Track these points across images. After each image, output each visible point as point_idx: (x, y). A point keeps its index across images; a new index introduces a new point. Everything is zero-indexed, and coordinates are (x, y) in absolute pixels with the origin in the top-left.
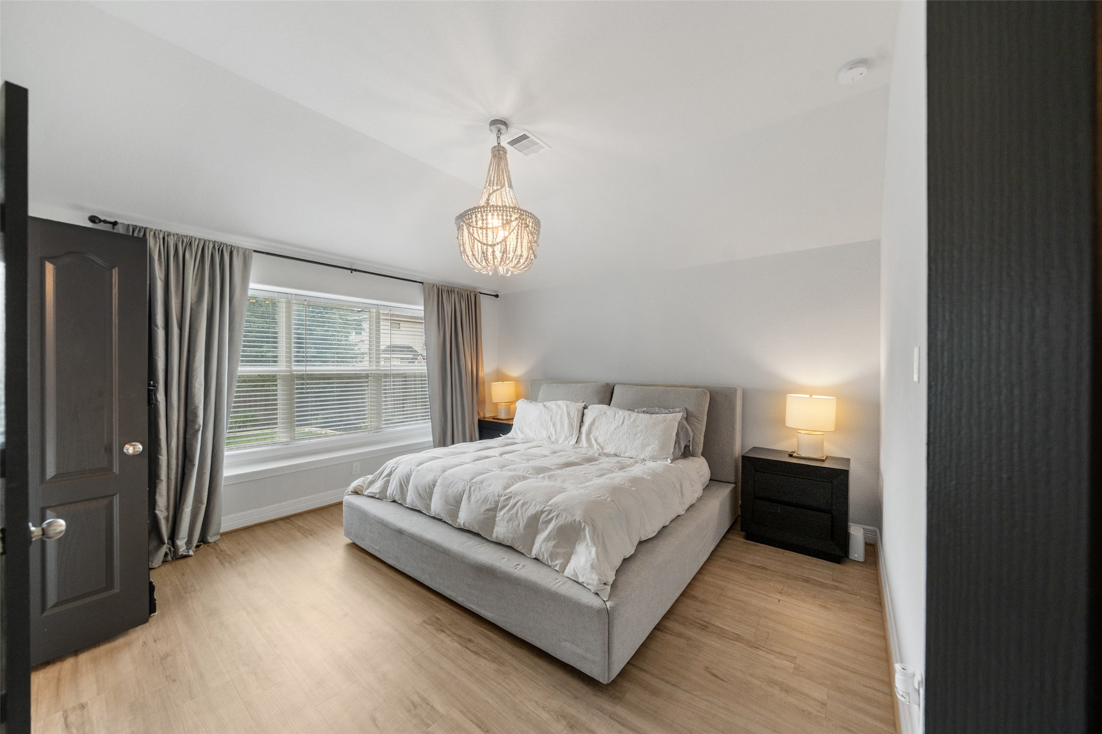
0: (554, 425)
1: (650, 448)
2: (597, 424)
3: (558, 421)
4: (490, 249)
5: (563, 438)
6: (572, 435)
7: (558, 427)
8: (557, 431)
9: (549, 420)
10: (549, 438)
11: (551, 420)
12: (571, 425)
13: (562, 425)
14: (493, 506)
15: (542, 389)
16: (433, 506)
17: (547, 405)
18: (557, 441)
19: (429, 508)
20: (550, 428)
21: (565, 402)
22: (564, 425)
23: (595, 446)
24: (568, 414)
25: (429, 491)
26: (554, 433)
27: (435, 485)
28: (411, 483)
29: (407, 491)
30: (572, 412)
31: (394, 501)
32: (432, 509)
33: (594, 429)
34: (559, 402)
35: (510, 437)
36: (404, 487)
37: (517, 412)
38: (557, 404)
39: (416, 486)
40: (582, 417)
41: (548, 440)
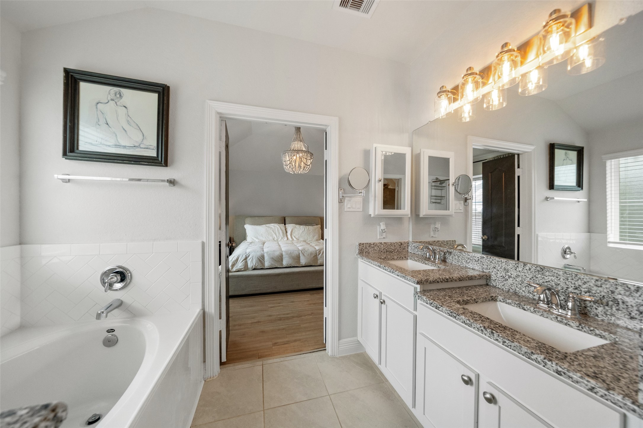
0: (275, 233)
1: (316, 237)
2: (293, 231)
3: (277, 232)
4: (306, 166)
5: (280, 238)
6: (284, 237)
7: (278, 235)
9: (272, 232)
10: (274, 239)
11: (273, 232)
12: (283, 233)
13: (279, 233)
14: (315, 255)
15: (248, 220)
16: (285, 263)
17: (267, 226)
18: (277, 240)
19: (282, 264)
20: (273, 235)
21: (275, 224)
22: (280, 233)
23: (295, 239)
24: (281, 228)
25: (280, 258)
26: (276, 237)
27: (282, 255)
28: (266, 258)
29: (264, 262)
30: (282, 228)
31: (254, 269)
32: (284, 264)
33: (293, 233)
34: (272, 224)
35: (251, 241)
36: (262, 261)
37: (247, 231)
38: (272, 225)
39: (272, 258)
40: (286, 229)
41: (273, 240)
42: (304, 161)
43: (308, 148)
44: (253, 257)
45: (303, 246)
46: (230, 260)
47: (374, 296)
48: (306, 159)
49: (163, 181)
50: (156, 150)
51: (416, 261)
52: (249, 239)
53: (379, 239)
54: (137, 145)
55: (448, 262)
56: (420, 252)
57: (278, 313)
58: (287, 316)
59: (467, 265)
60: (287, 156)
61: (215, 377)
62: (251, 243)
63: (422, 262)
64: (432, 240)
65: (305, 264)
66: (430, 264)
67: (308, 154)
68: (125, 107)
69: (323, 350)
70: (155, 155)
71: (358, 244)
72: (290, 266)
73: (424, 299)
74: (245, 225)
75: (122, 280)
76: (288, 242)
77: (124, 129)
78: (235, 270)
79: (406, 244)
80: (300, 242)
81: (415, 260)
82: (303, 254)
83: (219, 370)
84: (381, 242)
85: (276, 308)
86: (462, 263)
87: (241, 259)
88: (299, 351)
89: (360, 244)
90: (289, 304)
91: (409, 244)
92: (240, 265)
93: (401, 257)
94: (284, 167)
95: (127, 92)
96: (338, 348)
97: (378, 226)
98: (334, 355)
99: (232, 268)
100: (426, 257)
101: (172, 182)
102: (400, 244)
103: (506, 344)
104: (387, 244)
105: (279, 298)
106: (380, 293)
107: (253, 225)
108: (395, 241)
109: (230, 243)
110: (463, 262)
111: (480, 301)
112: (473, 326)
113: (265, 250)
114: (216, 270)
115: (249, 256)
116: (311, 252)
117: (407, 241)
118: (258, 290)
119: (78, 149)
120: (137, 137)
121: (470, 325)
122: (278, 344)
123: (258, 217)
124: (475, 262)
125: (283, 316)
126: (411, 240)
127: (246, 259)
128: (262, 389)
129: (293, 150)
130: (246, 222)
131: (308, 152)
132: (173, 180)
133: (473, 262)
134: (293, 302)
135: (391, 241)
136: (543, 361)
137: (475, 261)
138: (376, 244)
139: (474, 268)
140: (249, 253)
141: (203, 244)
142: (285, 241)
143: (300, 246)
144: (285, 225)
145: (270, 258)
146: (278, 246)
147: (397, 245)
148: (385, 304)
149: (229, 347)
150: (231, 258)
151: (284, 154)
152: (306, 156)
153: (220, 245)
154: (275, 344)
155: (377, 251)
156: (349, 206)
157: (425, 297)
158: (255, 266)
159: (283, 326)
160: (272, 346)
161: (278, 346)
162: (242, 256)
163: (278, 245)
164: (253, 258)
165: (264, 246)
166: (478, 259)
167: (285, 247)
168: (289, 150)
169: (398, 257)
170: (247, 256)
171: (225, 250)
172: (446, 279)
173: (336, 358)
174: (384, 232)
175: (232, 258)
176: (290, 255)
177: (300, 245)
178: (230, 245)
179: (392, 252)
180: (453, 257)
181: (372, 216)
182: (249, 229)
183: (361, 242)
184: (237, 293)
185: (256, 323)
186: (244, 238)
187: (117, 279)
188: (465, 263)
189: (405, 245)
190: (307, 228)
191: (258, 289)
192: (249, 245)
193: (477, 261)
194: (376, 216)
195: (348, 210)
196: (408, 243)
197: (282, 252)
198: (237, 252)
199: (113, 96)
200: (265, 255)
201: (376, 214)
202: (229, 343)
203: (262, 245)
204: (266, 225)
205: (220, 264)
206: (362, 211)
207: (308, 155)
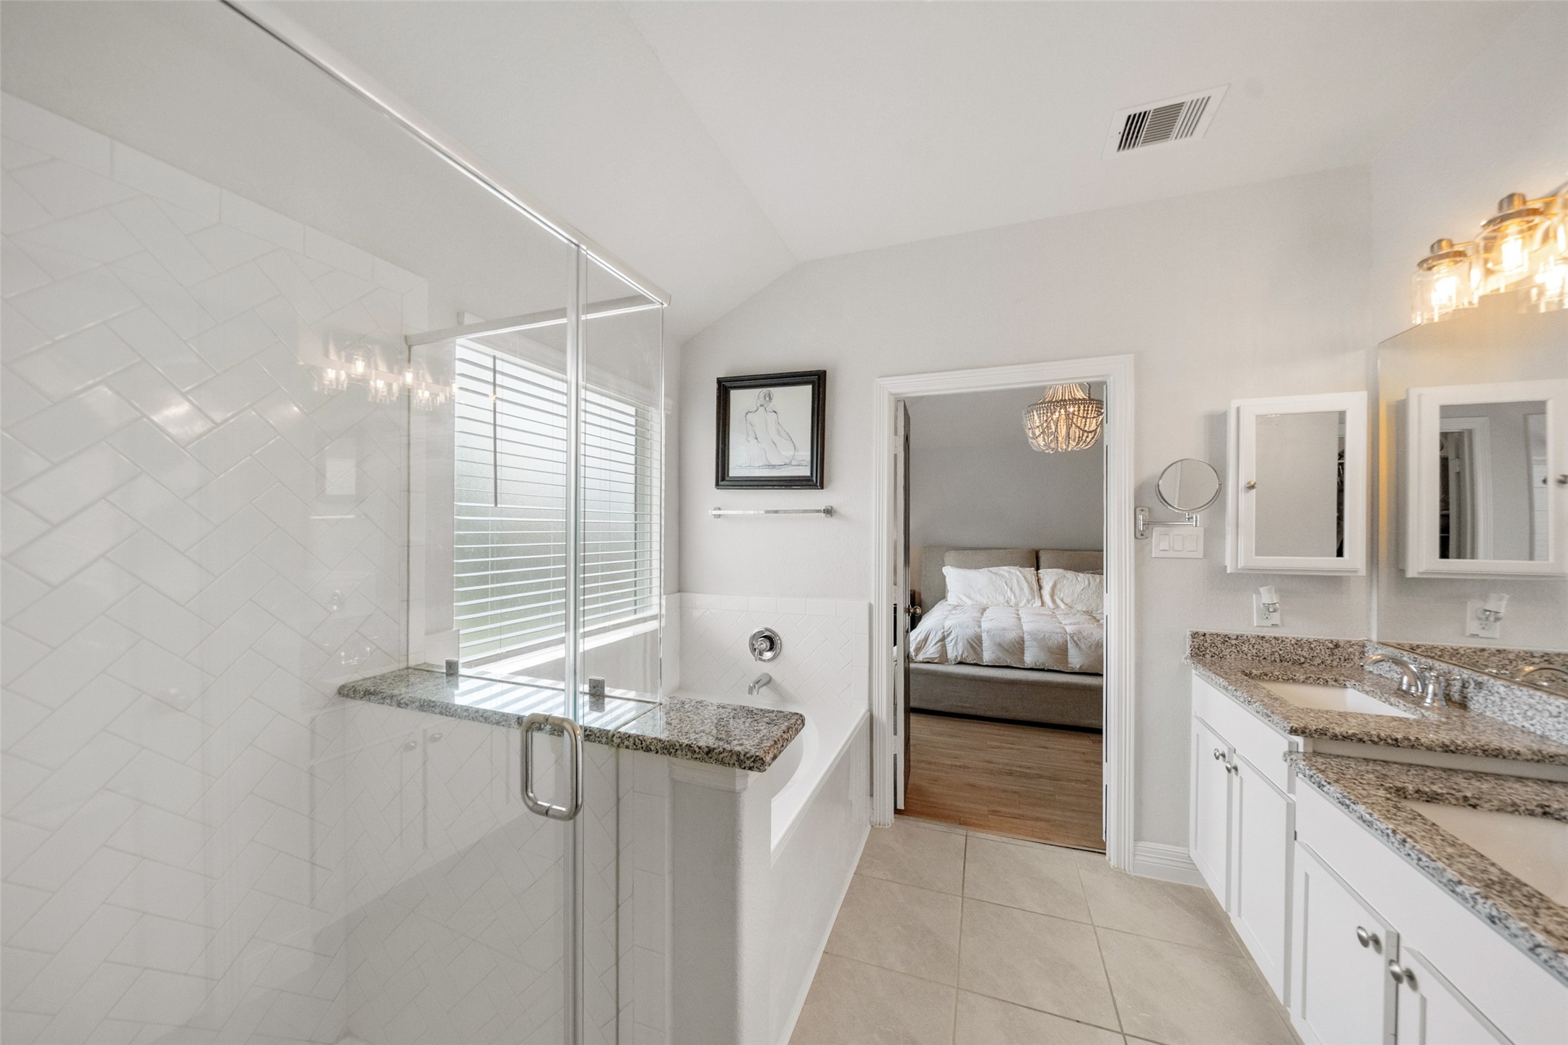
0: (1011, 589)
2: (1058, 586)
3: (1015, 585)
4: (1086, 434)
5: (1024, 601)
6: (1034, 598)
7: (1017, 592)
8: (1017, 594)
9: (1005, 585)
10: (1008, 602)
11: (1007, 585)
12: (1031, 589)
13: (1021, 589)
15: (950, 556)
16: (1029, 659)
17: (993, 571)
18: (1017, 605)
19: (1022, 661)
20: (1006, 592)
21: (1012, 567)
22: (1023, 589)
23: (1062, 606)
24: (1025, 578)
25: (1019, 646)
26: (1013, 597)
27: (1023, 641)
28: (986, 643)
29: (982, 650)
30: (1029, 577)
31: (960, 663)
32: (1028, 662)
33: (1057, 591)
34: (1006, 568)
35: (956, 604)
36: (977, 647)
37: (947, 580)
38: (1004, 570)
39: (1000, 645)
40: (1038, 580)
41: (1006, 604)
42: (1079, 422)
43: (1089, 391)
44: (958, 636)
45: (1078, 623)
46: (911, 639)
47: (1215, 754)
48: (1084, 417)
49: (818, 511)
50: (810, 467)
51: (1367, 693)
52: (952, 598)
53: (1257, 626)
54: (787, 462)
55: (1472, 708)
56: (1396, 672)
57: (1006, 761)
58: (1028, 771)
59: (1526, 724)
60: (1036, 417)
61: (887, 827)
62: (955, 607)
63: (1381, 698)
64: (1476, 646)
65: (1080, 667)
66: (1401, 706)
67: (1091, 406)
68: (775, 412)
69: (1098, 852)
70: (809, 474)
71: (1188, 634)
72: (1042, 667)
73: (1301, 766)
74: (943, 568)
75: (771, 649)
76: (1042, 612)
77: (773, 442)
78: (921, 660)
79: (1355, 647)
80: (1075, 615)
81: (1364, 691)
82: (1077, 644)
83: (893, 820)
84: (1261, 634)
85: (1005, 751)
86: (1512, 718)
87: (933, 639)
88: (1044, 838)
89: (1194, 635)
90: (1036, 749)
91: (1366, 649)
92: (931, 651)
93: (1319, 678)
94: (1030, 440)
95: (777, 392)
96: (1134, 857)
97: (1254, 596)
98: (1123, 868)
99: (916, 655)
100: (1399, 689)
101: (829, 512)
102: (1331, 646)
103: (1421, 863)
104: (1283, 641)
105: (1014, 734)
106: (1229, 749)
107: (961, 568)
108: (1312, 637)
109: (913, 607)
110: (1517, 716)
111: (1486, 805)
112: (1375, 827)
113: (985, 625)
114: (890, 652)
115: (949, 635)
116: (1098, 642)
117: (1360, 639)
118: (967, 707)
119: (728, 475)
120: (787, 453)
121: (1370, 824)
122: (999, 814)
123: (971, 549)
124: (1550, 719)
125: (1018, 769)
126: (1374, 637)
127: (943, 639)
128: (962, 869)
129: (1051, 402)
130: (946, 560)
131: (1090, 399)
132: (830, 508)
133: (1544, 719)
134: (1044, 748)
135: (1299, 636)
136: (1472, 898)
137: (1551, 715)
138: (1245, 637)
139: (1546, 734)
140: (949, 628)
141: (871, 607)
142: (1035, 608)
143: (1070, 624)
144: (1038, 568)
145: (994, 644)
146: (1014, 620)
147: (1321, 647)
148: (1237, 774)
149: (908, 791)
150: (913, 634)
151: (1029, 412)
152: (1084, 410)
153: (895, 609)
154: (994, 812)
155: (1249, 655)
156: (1164, 545)
157: (1304, 763)
158: (962, 656)
159: (1014, 787)
160: (986, 813)
161: (1001, 818)
162: (937, 632)
163: (1016, 616)
164: (957, 640)
165: (984, 616)
166: (1558, 710)
167: (1031, 622)
168: (1040, 404)
169: (1310, 677)
170: (946, 634)
171: (904, 620)
172: (1392, 739)
173: (1130, 875)
174: (1271, 610)
175: (916, 636)
176: (1042, 641)
177: (1072, 620)
178: (912, 611)
179: (1302, 663)
180: (1488, 697)
181: (1228, 571)
182: (953, 576)
183: (1197, 630)
184: (923, 705)
185: (960, 767)
186: (943, 596)
187: (767, 646)
188: (1520, 718)
189: (1351, 650)
190: (1098, 580)
191: (967, 705)
192: (951, 610)
193: (1555, 717)
194: (1240, 572)
195: (1162, 554)
196: (1364, 646)
197: (1023, 633)
198: (926, 624)
199: (762, 401)
200: (984, 636)
201: (1239, 567)
202: (909, 786)
203: (979, 615)
204: (991, 569)
205: (895, 644)
206: (1202, 557)
207: (1090, 409)
